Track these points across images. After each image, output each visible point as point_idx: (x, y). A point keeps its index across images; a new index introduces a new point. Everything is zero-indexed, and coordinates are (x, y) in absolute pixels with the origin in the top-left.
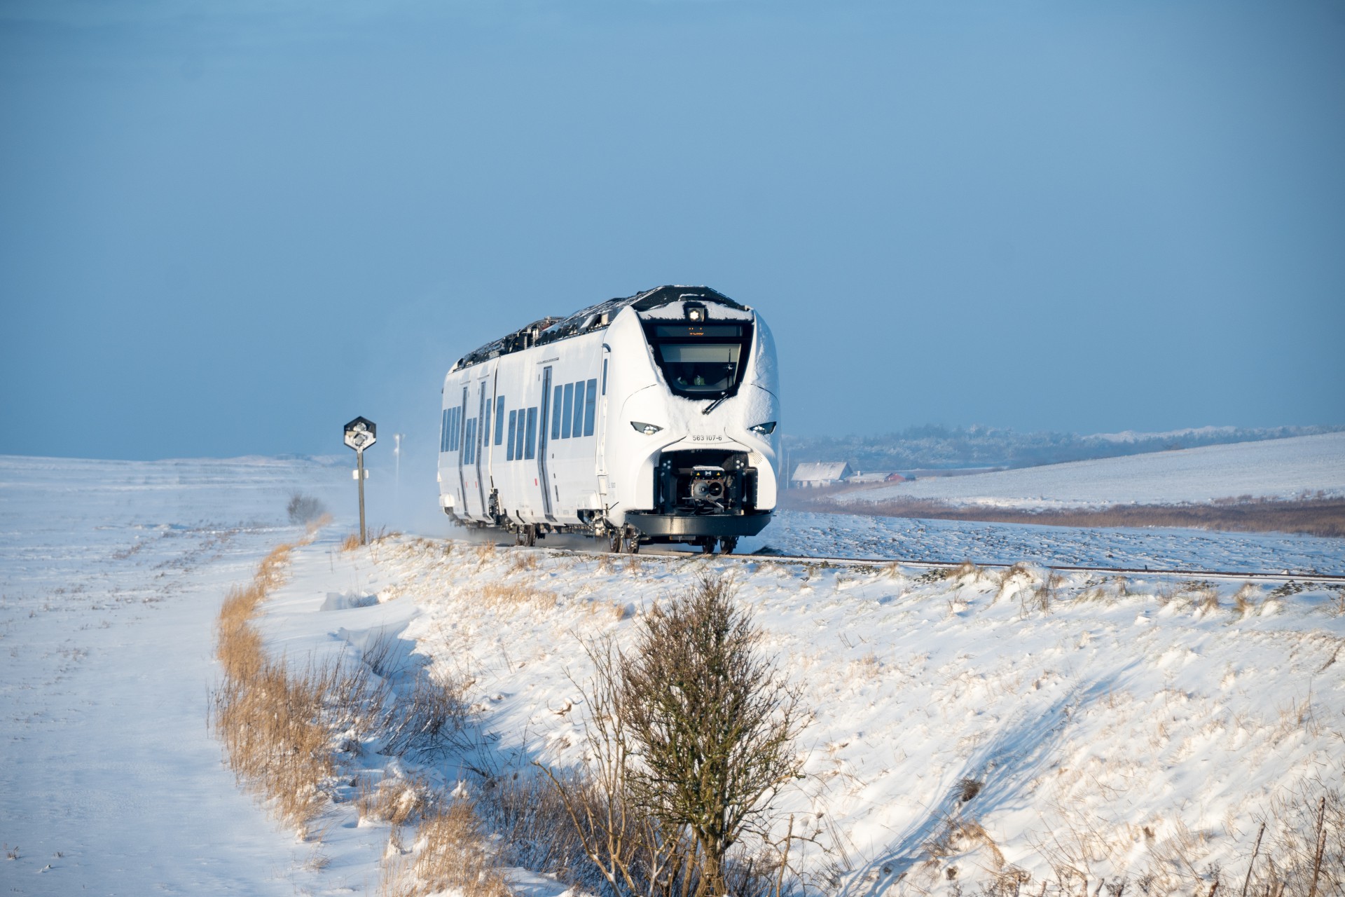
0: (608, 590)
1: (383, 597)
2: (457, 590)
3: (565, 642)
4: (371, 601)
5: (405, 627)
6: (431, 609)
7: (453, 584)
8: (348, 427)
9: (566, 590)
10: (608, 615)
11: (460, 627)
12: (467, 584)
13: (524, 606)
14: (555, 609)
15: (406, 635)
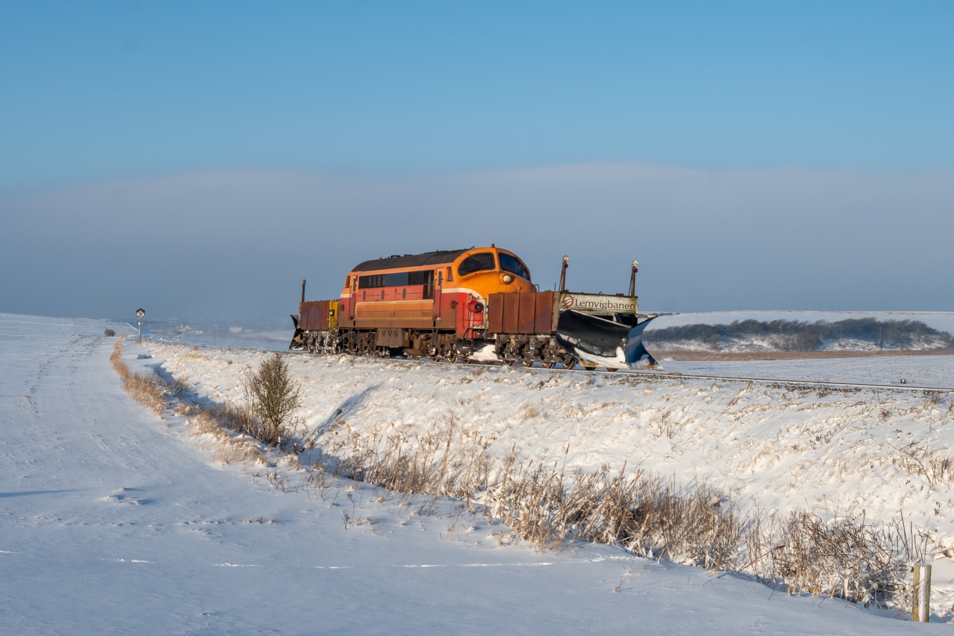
0: (223, 356)
1: (153, 356)
2: (176, 355)
3: (213, 369)
4: (150, 357)
5: (162, 364)
6: (169, 360)
7: (175, 353)
8: (138, 311)
9: (211, 356)
10: (225, 363)
11: (179, 364)
12: (178, 354)
13: (199, 360)
14: (208, 361)
15: (162, 366)
